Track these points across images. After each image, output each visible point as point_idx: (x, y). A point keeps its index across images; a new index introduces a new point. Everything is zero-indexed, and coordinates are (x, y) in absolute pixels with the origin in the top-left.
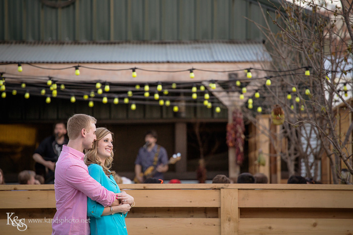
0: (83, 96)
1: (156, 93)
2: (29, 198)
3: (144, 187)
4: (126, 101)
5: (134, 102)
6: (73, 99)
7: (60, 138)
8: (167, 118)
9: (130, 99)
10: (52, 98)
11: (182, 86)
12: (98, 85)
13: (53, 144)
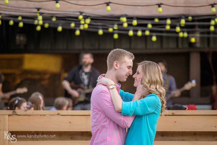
0: (107, 29)
1: (177, 26)
2: (70, 122)
3: (173, 113)
4: (147, 33)
5: (154, 34)
6: (101, 32)
7: (87, 66)
8: (183, 48)
9: (151, 31)
10: (81, 31)
11: (196, 18)
12: (124, 19)
13: (81, 71)
